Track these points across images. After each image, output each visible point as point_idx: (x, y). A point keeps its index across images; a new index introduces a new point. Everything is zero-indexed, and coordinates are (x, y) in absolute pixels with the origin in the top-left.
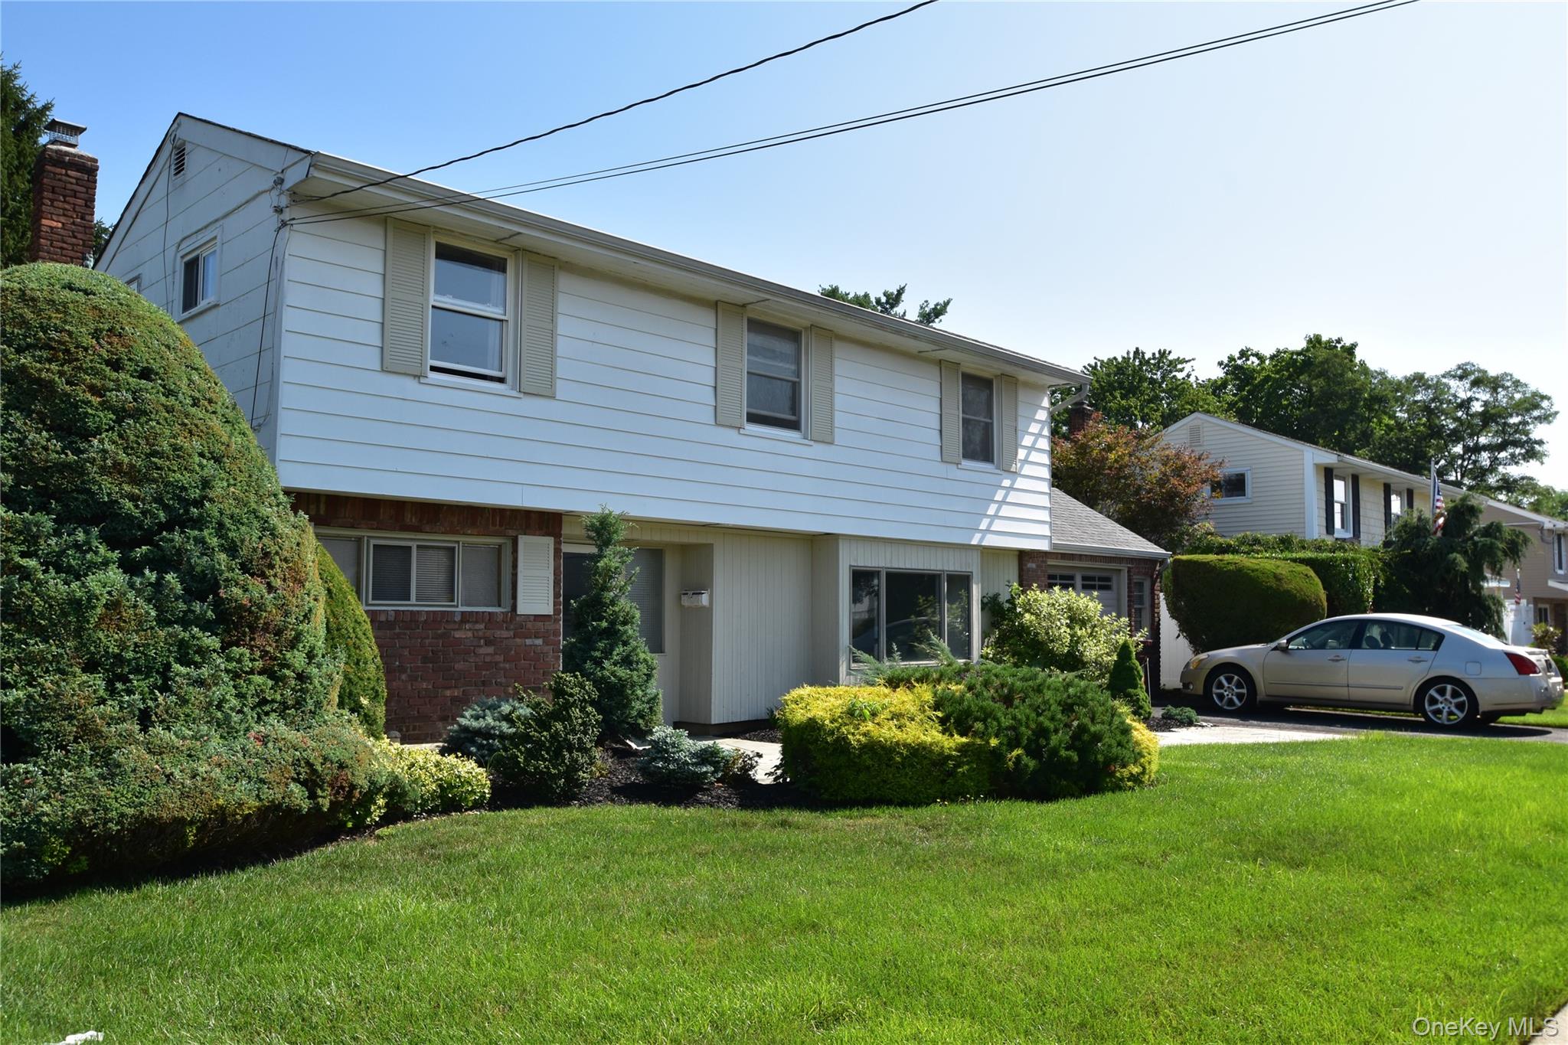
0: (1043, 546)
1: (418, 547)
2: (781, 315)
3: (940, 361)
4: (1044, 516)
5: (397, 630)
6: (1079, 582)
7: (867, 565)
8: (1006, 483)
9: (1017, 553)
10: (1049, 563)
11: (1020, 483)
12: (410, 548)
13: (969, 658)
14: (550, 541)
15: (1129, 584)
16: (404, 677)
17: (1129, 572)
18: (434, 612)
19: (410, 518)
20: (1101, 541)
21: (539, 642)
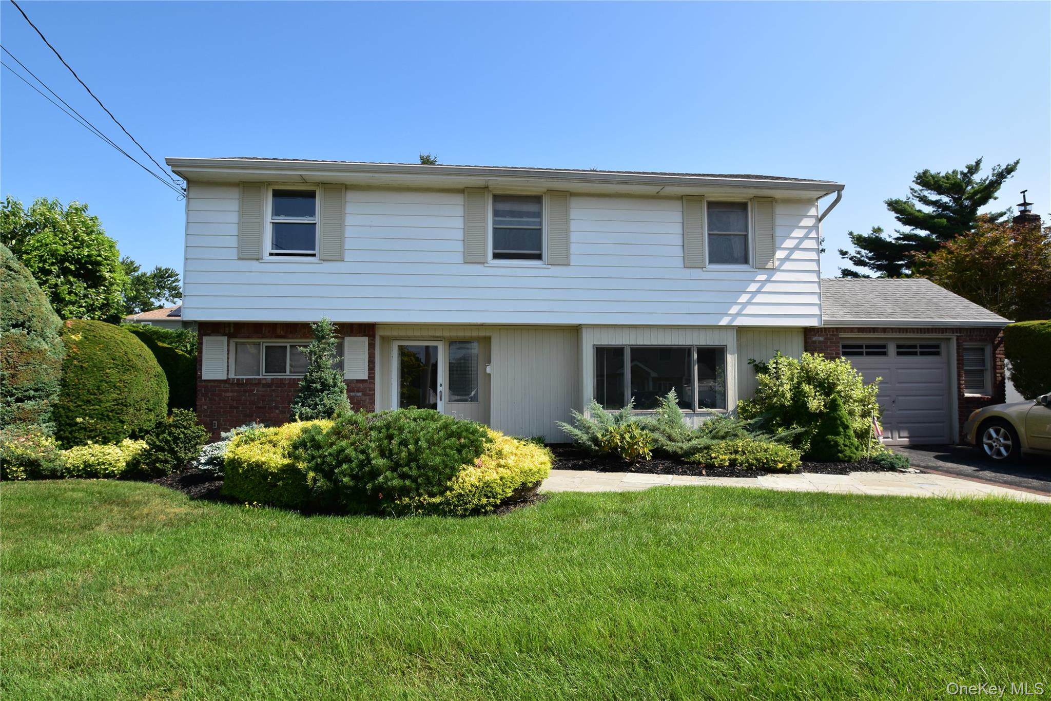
0: (814, 323)
1: (291, 346)
2: (519, 188)
3: (682, 196)
4: (815, 300)
5: (274, 388)
6: (892, 349)
7: (611, 344)
8: (762, 277)
9: (803, 330)
10: (840, 336)
11: (778, 276)
12: (286, 347)
13: (725, 408)
14: (366, 339)
15: (958, 349)
16: (277, 411)
17: (957, 340)
18: (294, 379)
19: (280, 332)
20: (942, 316)
21: (360, 394)
